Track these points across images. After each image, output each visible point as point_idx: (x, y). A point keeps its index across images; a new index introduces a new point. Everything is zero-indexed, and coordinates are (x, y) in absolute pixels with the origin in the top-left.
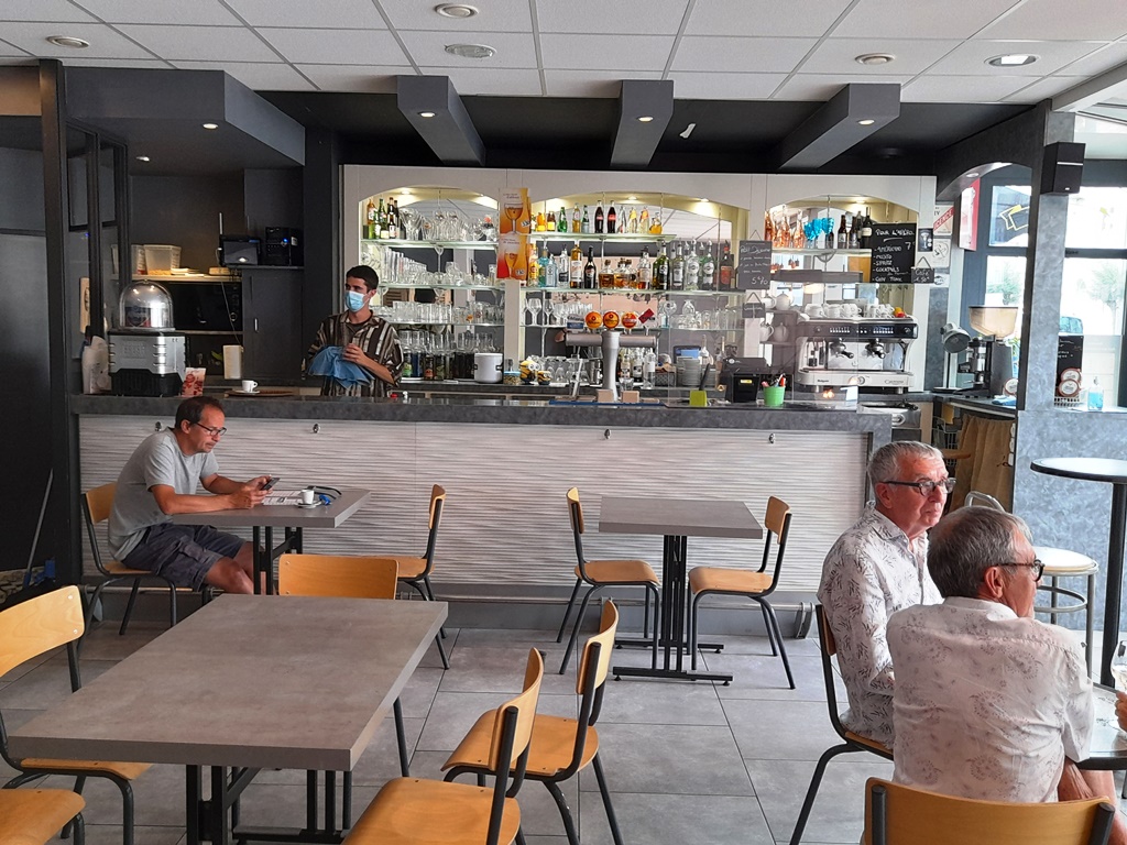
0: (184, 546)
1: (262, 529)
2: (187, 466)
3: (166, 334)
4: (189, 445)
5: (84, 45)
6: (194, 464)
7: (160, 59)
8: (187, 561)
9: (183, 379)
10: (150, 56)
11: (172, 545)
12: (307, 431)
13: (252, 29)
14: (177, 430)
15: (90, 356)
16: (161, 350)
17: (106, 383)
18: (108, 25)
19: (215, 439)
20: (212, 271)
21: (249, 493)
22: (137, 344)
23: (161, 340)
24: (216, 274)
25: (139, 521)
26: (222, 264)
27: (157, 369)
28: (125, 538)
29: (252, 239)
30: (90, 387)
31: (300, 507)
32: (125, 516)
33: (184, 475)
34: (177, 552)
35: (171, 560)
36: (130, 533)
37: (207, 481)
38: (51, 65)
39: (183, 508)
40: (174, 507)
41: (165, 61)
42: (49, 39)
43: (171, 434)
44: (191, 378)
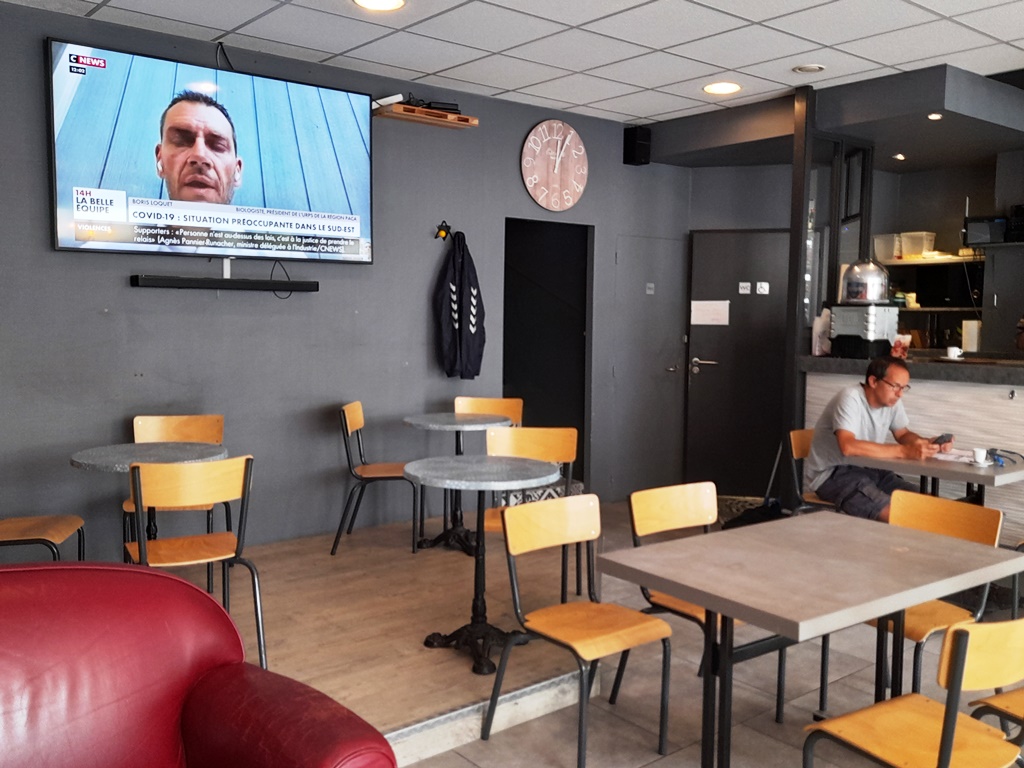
0: (863, 485)
1: (930, 479)
2: (874, 418)
3: (877, 305)
4: (876, 399)
5: (821, 69)
6: (882, 418)
7: (886, 66)
8: (865, 499)
9: (893, 345)
10: (876, 66)
11: (853, 485)
12: (1002, 397)
13: (950, 19)
14: (866, 386)
15: (818, 325)
16: (872, 319)
17: (827, 346)
18: (831, 47)
19: (897, 395)
20: (961, 252)
21: (920, 446)
22: (852, 314)
23: (872, 310)
24: (965, 254)
25: (829, 460)
26: (966, 245)
27: (866, 335)
28: (818, 473)
29: (998, 218)
30: (816, 351)
31: (970, 465)
32: (818, 454)
33: (871, 426)
34: (856, 490)
35: (851, 496)
36: (821, 469)
37: (898, 435)
38: (804, 91)
39: (858, 452)
40: (850, 450)
41: (892, 67)
42: (794, 70)
43: (861, 388)
44: (899, 344)
